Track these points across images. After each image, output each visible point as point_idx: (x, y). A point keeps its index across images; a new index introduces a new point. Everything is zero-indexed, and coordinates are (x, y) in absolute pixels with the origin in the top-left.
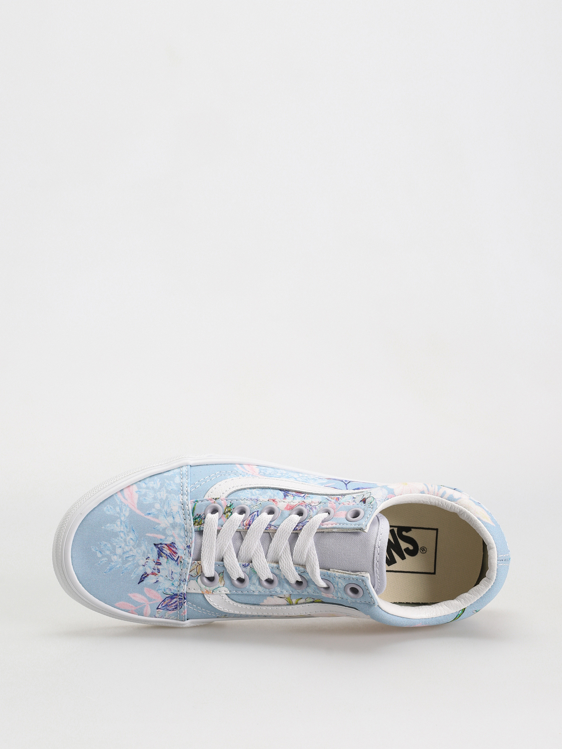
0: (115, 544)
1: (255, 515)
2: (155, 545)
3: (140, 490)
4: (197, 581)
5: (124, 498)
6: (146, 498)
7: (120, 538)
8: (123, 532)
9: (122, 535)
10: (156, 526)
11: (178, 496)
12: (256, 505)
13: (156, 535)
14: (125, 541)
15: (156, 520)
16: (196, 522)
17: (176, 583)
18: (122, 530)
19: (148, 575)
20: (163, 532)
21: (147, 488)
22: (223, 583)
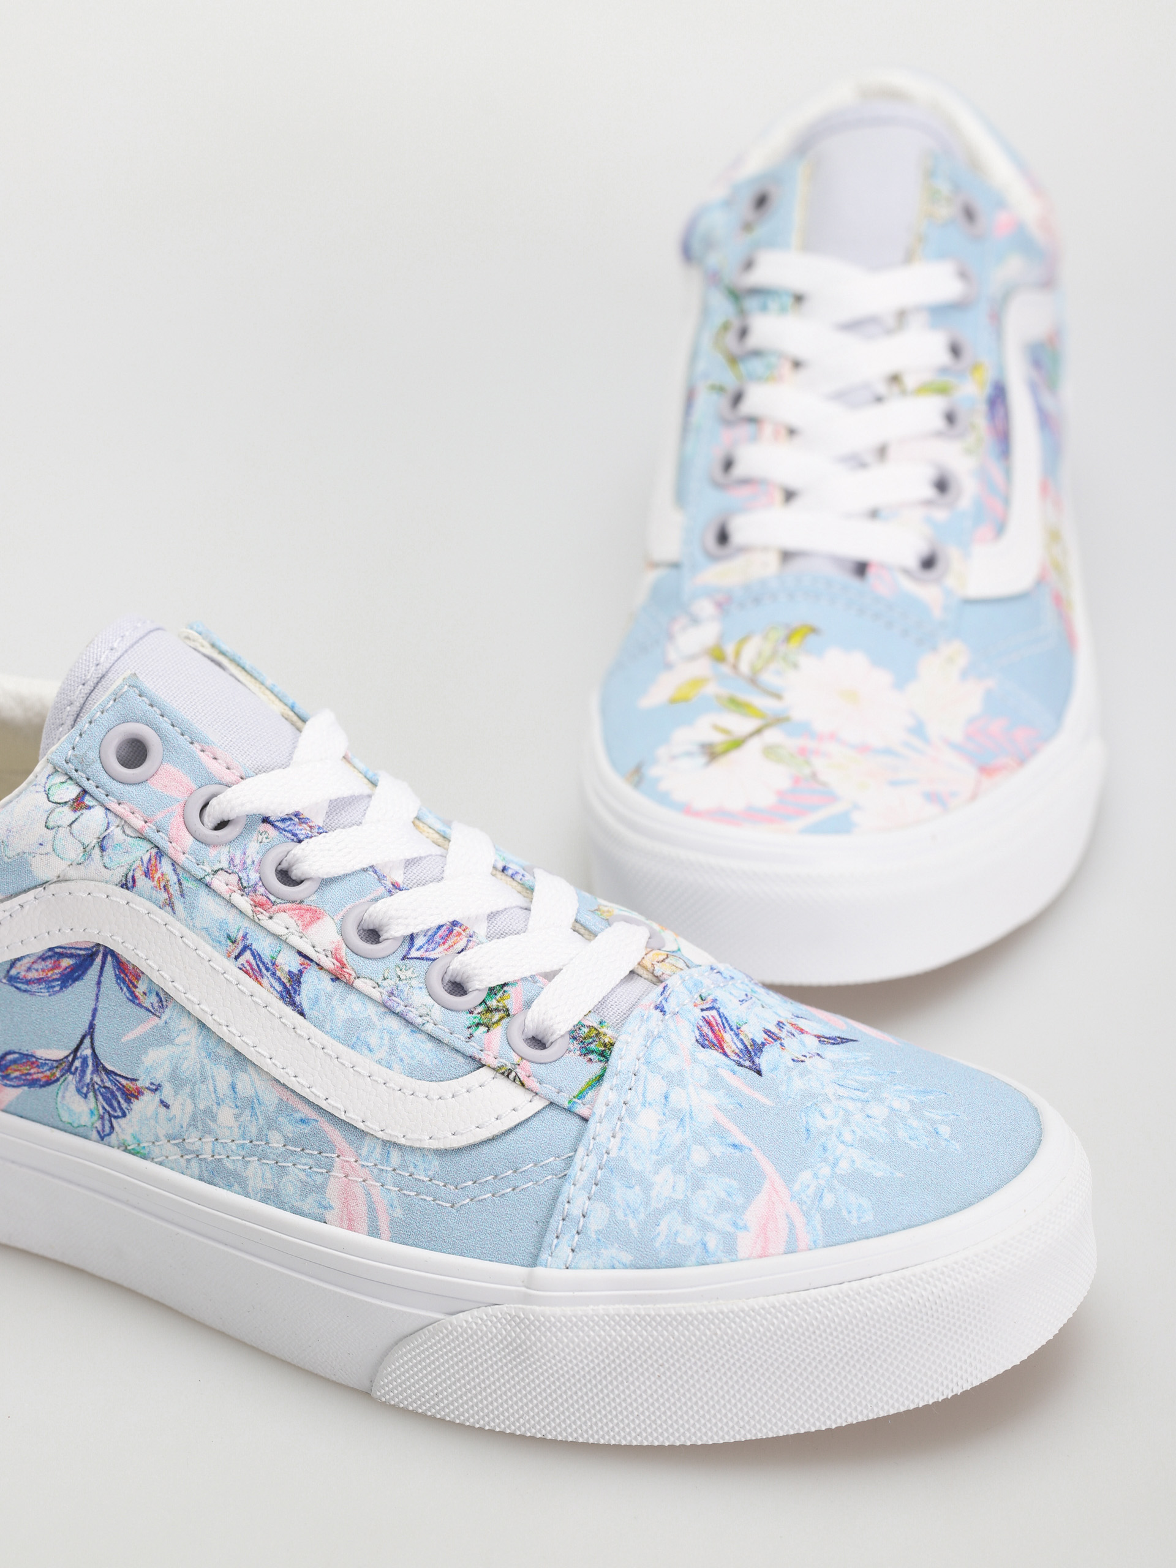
0: (883, 1129)
1: (418, 950)
2: (759, 1072)
3: (732, 1229)
4: (679, 948)
5: (792, 1226)
6: (723, 1195)
7: (859, 1133)
8: (843, 1142)
9: (848, 1137)
10: (731, 1107)
11: (622, 1153)
12: (400, 980)
13: (745, 1090)
14: (846, 1122)
15: (723, 1120)
16: (605, 1046)
18: (842, 1147)
19: (817, 1037)
20: (715, 1083)
21: (705, 1227)
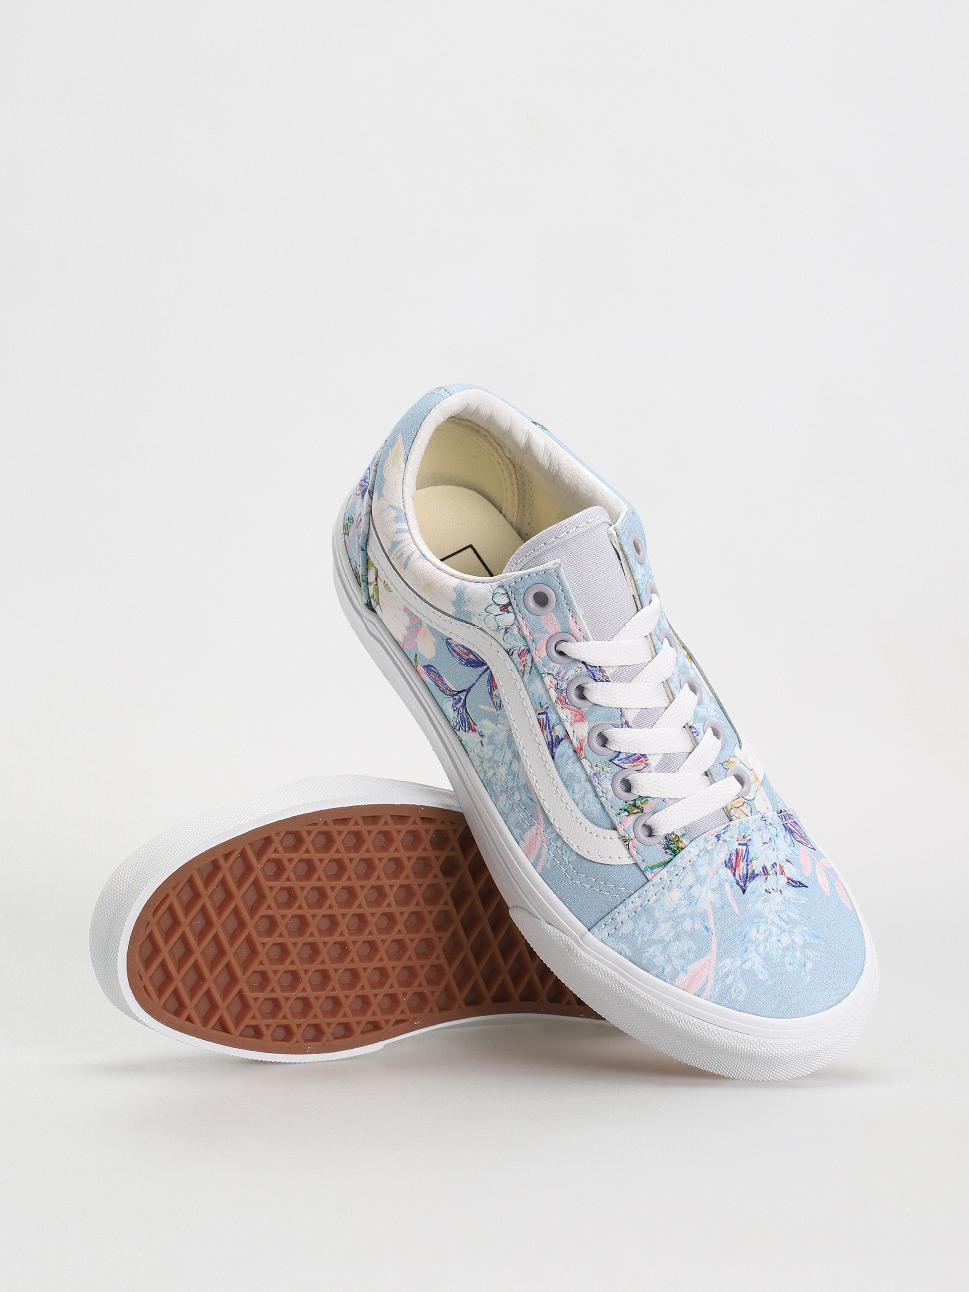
0: (780, 952)
1: (619, 760)
2: (744, 892)
3: (680, 969)
4: (753, 799)
5: (706, 983)
6: (686, 950)
7: (768, 949)
8: (756, 951)
9: (761, 949)
10: (718, 906)
11: (655, 905)
12: (603, 770)
13: (731, 899)
14: (766, 939)
15: (710, 911)
16: (678, 849)
17: (773, 830)
18: (754, 953)
19: (789, 879)
20: (719, 889)
21: (669, 961)
22: (732, 759)
